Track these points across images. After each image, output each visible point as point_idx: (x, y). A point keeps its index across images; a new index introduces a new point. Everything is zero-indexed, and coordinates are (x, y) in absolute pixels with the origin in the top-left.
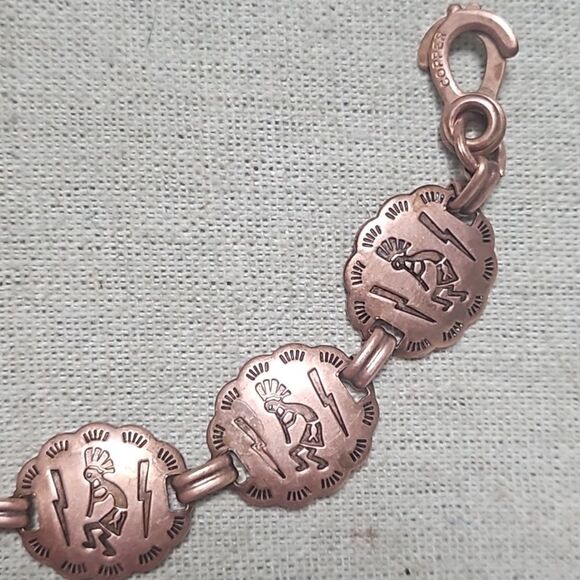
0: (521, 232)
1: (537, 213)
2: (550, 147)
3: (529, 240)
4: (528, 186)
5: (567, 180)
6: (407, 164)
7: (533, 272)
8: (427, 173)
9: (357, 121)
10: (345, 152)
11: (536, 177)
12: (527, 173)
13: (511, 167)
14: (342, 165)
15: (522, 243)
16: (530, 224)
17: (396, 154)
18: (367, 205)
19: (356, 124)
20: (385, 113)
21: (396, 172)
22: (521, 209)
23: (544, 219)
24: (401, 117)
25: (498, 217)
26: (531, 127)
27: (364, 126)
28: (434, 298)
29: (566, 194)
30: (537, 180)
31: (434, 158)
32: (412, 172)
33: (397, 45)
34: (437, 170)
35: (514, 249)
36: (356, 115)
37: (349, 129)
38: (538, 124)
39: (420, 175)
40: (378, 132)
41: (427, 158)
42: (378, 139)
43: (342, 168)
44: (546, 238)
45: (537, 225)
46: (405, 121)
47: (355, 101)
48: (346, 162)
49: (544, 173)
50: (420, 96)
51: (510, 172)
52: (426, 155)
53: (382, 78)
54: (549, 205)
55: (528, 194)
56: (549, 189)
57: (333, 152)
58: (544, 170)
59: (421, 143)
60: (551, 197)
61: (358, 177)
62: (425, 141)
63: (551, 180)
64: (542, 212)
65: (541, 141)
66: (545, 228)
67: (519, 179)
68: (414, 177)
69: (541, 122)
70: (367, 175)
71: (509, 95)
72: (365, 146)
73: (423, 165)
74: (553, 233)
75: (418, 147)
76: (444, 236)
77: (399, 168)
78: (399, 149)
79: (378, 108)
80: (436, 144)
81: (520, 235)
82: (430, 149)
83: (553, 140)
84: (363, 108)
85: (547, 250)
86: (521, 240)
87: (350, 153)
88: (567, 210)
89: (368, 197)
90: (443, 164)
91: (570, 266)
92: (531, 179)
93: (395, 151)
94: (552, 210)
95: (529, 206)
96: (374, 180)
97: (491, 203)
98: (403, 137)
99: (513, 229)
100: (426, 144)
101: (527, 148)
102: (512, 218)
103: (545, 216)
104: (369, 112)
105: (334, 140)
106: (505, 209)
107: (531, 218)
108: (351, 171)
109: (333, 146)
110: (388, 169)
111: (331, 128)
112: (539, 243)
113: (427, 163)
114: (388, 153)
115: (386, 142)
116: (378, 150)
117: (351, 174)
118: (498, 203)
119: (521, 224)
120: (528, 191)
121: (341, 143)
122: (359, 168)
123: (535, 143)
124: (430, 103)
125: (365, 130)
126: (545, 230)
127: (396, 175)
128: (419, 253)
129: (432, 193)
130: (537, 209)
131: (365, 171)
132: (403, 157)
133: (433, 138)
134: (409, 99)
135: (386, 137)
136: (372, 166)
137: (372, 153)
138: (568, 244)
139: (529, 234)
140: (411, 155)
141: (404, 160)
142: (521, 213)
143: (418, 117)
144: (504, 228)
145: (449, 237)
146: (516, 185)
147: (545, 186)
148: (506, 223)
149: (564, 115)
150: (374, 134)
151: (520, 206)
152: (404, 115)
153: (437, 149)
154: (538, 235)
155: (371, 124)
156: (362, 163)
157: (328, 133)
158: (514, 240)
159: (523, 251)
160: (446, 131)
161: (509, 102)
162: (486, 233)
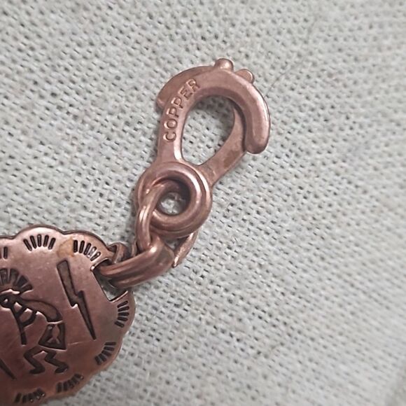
0: (165, 329)
1: (191, 318)
2: (243, 260)
3: (168, 341)
4: (197, 287)
5: (241, 302)
6: (85, 196)
7: (152, 374)
8: (101, 217)
9: (55, 119)
10: (23, 146)
11: (212, 282)
12: (205, 274)
13: (191, 259)
14: (11, 157)
15: (158, 340)
16: (177, 325)
17: (78, 179)
18: (15, 216)
19: (53, 122)
20: (92, 128)
21: (68, 198)
22: (176, 306)
23: (195, 328)
24: (108, 142)
25: (149, 301)
26: (236, 228)
27: (60, 130)
28: (28, 355)
29: (231, 315)
30: (210, 286)
31: (118, 205)
32: (85, 208)
33: (147, 65)
34: (112, 220)
35: (147, 342)
36: (58, 112)
37: (42, 123)
38: (244, 230)
39: (92, 215)
40: (72, 144)
41: (110, 200)
42: (68, 152)
43: (9, 161)
44: (185, 348)
45: (184, 330)
46: (109, 148)
47: (66, 98)
48: (18, 157)
49: (222, 283)
50: (140, 133)
51: (188, 264)
52: (112, 197)
53: (110, 90)
54: (208, 317)
55: (193, 295)
56: (216, 301)
57: (9, 139)
58: (223, 280)
59: (112, 182)
60: (215, 310)
61: (22, 180)
62: (119, 181)
63: (224, 294)
64: (196, 320)
65: (238, 250)
66: (191, 337)
67: (193, 275)
68: (84, 213)
69: (249, 230)
70: (32, 183)
71: (232, 185)
72: (49, 151)
73: (102, 206)
74: (196, 347)
75: (107, 184)
76: (75, 298)
77: (73, 196)
78: (85, 175)
79: (87, 119)
80: (128, 191)
81: (162, 331)
82: (118, 194)
83: (250, 255)
84: (71, 109)
85: (179, 360)
86: (159, 337)
87: (28, 150)
88: (223, 332)
89: (20, 208)
90: (123, 216)
91: (193, 387)
92: (206, 281)
93: (79, 174)
94: (208, 323)
95: (187, 307)
96: (37, 193)
97: (150, 283)
98: (96, 165)
99: (157, 321)
100: (117, 186)
101: (219, 248)
102: (163, 310)
103: (197, 326)
104: (75, 117)
105: (19, 125)
106: (162, 298)
107: (183, 321)
108: (17, 170)
109: (13, 131)
110: (60, 190)
111: (22, 111)
112: (175, 349)
113: (107, 206)
114: (71, 173)
115: (75, 160)
116: (62, 163)
117: (16, 173)
118: (157, 288)
119: (168, 321)
120: (195, 292)
121: (24, 133)
122: (28, 171)
123: (229, 248)
124: (147, 145)
125: (59, 134)
126: (190, 340)
127: (65, 202)
128: (38, 301)
129: (89, 245)
130: (194, 315)
131: (33, 179)
132: (84, 186)
133: (129, 184)
134: (127, 128)
135: (78, 154)
136: (45, 177)
137: (53, 163)
138: (204, 365)
139: (171, 335)
140: (95, 188)
141: (83, 190)
142: (175, 309)
143: (125, 153)
144: (149, 316)
145: (79, 300)
146: (187, 279)
147: (215, 296)
148: (154, 312)
149: (276, 236)
150: (66, 145)
151: (178, 302)
152: (112, 143)
153: (126, 198)
154: (179, 341)
155: (68, 131)
156: (35, 168)
157: (15, 115)
158: (152, 333)
159: (155, 349)
160: (141, 187)
161: (230, 191)
162: (124, 315)
